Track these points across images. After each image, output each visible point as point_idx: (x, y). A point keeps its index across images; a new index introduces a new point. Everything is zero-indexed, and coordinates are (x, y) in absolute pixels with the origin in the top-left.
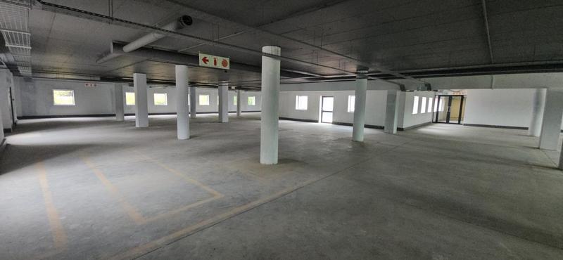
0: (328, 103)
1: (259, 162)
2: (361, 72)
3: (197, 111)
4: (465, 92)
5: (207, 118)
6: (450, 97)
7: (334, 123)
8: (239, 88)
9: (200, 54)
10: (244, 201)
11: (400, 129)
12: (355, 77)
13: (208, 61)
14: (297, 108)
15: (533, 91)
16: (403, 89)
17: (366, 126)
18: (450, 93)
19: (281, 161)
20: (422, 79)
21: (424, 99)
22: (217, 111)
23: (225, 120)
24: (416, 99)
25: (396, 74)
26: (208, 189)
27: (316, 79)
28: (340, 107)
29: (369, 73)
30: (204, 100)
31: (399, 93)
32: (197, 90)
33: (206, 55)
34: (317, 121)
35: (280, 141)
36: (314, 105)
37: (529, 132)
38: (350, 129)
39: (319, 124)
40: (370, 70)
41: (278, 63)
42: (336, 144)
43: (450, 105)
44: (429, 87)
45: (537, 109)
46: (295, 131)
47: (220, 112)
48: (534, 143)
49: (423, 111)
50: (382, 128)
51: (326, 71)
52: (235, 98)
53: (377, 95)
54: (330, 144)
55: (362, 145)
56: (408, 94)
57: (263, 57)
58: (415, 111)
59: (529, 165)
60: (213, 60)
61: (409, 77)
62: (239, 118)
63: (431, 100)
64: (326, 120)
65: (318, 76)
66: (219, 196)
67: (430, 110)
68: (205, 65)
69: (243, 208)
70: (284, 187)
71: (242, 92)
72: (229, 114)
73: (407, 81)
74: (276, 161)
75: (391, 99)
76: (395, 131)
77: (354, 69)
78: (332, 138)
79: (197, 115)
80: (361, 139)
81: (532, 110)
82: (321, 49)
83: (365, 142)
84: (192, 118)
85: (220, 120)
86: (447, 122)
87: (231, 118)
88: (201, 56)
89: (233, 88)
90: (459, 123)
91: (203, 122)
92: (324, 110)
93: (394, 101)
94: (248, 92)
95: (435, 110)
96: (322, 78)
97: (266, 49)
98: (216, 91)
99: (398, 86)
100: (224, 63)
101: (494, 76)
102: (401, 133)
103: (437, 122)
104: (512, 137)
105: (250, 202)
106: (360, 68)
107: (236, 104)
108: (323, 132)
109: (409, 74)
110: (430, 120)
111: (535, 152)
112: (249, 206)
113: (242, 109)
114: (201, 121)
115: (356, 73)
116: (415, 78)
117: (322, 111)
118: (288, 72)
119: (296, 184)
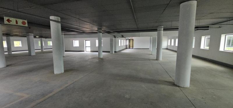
0: (88, 43)
1: (54, 73)
2: (99, 30)
3: (12, 50)
4: (133, 38)
5: (20, 54)
6: (130, 39)
7: (91, 51)
8: (41, 37)
9: (4, 17)
10: (43, 95)
11: (115, 52)
12: (97, 32)
13: (11, 21)
14: (74, 46)
15: (149, 37)
16: (115, 37)
17: (103, 52)
18: (129, 39)
19: (66, 71)
20: (120, 33)
21: (122, 41)
22: (27, 49)
23: (33, 54)
24: (120, 41)
25: (111, 31)
26: (19, 94)
27: (81, 33)
28: (93, 45)
29: (102, 31)
30: (17, 44)
31: (114, 38)
32: (11, 38)
33: (9, 18)
34: (84, 51)
35: (64, 62)
36: (82, 44)
37: (149, 50)
38: (97, 53)
39: (85, 52)
40: (103, 29)
41: (60, 25)
42: (92, 60)
43: (130, 42)
44: (123, 36)
45: (151, 43)
46: (74, 56)
47: (29, 49)
48: (150, 53)
49: (122, 45)
50: (109, 52)
51: (85, 29)
52: (40, 42)
53: (106, 39)
54: (90, 60)
55: (102, 59)
56: (117, 39)
57: (51, 21)
58: (120, 45)
59: (149, 60)
60: (15, 21)
61: (116, 33)
62: (43, 52)
63: (124, 41)
64: (88, 50)
65: (82, 32)
66: (26, 96)
67: (124, 45)
68: (9, 23)
69: (42, 99)
70: (67, 83)
71: (43, 39)
72: (35, 51)
73: (116, 34)
74: (63, 71)
75: (111, 41)
76: (114, 53)
77: (97, 29)
78: (90, 58)
79: (13, 53)
80: (102, 57)
81: (150, 43)
82: (80, 19)
83: (103, 58)
84: (8, 54)
85: (30, 54)
86: (130, 48)
87: (36, 53)
88: (6, 18)
89: (37, 37)
90: (133, 49)
91: (17, 56)
92: (86, 46)
93: (112, 42)
94: (47, 39)
95: (126, 44)
96: (83, 33)
97: (52, 18)
98: (26, 38)
99: (113, 36)
100: (24, 23)
101: (140, 33)
102: (116, 53)
103: (126, 48)
104: (146, 52)
105: (47, 95)
106: (99, 29)
107: (40, 45)
108: (87, 56)
109: (116, 31)
110: (125, 48)
111: (151, 56)
112: (47, 97)
113: (44, 48)
114: (16, 56)
115: (97, 31)
116: (118, 33)
117: (86, 47)
118: (66, 29)
119: (73, 80)
